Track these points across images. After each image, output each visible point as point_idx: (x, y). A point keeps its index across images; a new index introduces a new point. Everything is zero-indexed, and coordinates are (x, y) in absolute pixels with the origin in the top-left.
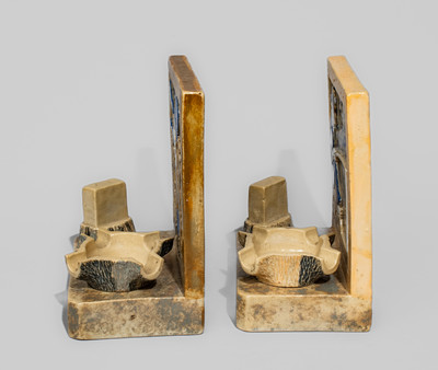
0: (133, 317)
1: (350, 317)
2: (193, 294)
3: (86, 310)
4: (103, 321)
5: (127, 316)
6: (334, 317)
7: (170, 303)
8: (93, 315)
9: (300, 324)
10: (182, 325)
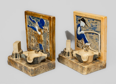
0: (43, 68)
1: (103, 66)
2: (54, 60)
3: (35, 69)
4: (38, 70)
5: (42, 68)
6: (101, 66)
7: (50, 63)
8: (37, 70)
9: (95, 70)
10: (52, 67)
